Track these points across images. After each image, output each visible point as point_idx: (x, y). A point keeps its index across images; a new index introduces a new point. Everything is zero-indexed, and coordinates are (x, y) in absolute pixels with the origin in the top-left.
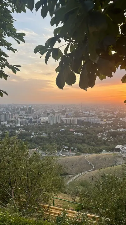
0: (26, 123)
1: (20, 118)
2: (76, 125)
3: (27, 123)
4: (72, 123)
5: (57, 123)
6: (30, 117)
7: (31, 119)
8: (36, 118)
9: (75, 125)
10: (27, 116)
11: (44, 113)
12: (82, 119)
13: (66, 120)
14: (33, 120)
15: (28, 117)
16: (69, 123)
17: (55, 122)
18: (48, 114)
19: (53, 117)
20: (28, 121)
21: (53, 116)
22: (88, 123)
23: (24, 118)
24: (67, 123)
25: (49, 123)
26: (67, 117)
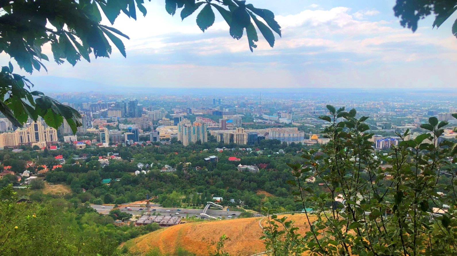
0: (123, 140)
1: (109, 128)
2: (246, 147)
3: (126, 140)
4: (235, 142)
5: (199, 142)
6: (133, 127)
7: (136, 132)
8: (148, 129)
9: (242, 147)
10: (126, 122)
11: (167, 116)
12: (260, 133)
13: (221, 135)
14: (141, 133)
15: (129, 126)
16: (227, 141)
17: (194, 140)
18: (177, 121)
19: (189, 128)
20: (128, 135)
21: (190, 125)
22: (274, 144)
23: (117, 127)
24: (223, 142)
25: (178, 140)
26: (224, 127)
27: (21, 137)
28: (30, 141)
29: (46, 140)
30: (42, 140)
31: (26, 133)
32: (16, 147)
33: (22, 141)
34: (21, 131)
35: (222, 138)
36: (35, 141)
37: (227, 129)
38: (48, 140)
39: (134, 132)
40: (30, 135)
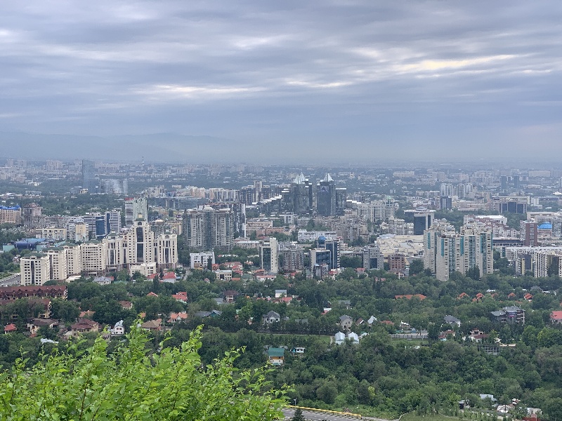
1: (281, 238)
3: (314, 263)
5: (474, 273)
7: (333, 247)
8: (359, 242)
11: (399, 214)
13: (528, 257)
14: (346, 251)
15: (317, 235)
16: (541, 273)
17: (461, 268)
20: (318, 254)
21: (452, 234)
23: (294, 236)
24: (533, 275)
25: (426, 267)
26: (532, 240)
27: (112, 253)
28: (128, 262)
29: (156, 260)
30: (148, 260)
31: (121, 245)
32: (100, 274)
33: (112, 263)
34: (112, 241)
35: (528, 265)
36: (136, 262)
37: (540, 245)
38: (161, 261)
39: (329, 246)
40: (127, 249)
